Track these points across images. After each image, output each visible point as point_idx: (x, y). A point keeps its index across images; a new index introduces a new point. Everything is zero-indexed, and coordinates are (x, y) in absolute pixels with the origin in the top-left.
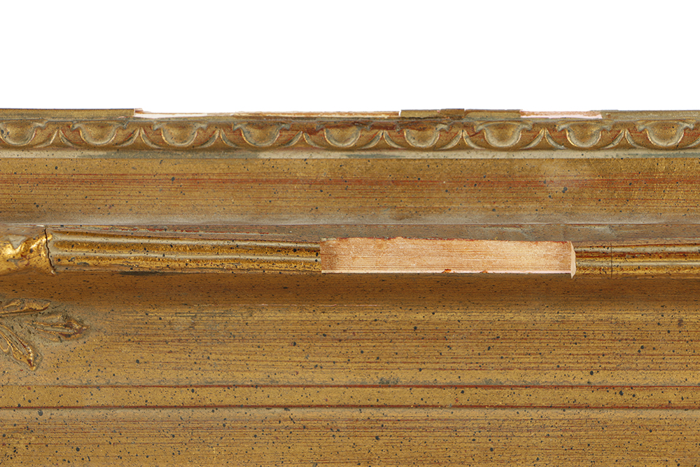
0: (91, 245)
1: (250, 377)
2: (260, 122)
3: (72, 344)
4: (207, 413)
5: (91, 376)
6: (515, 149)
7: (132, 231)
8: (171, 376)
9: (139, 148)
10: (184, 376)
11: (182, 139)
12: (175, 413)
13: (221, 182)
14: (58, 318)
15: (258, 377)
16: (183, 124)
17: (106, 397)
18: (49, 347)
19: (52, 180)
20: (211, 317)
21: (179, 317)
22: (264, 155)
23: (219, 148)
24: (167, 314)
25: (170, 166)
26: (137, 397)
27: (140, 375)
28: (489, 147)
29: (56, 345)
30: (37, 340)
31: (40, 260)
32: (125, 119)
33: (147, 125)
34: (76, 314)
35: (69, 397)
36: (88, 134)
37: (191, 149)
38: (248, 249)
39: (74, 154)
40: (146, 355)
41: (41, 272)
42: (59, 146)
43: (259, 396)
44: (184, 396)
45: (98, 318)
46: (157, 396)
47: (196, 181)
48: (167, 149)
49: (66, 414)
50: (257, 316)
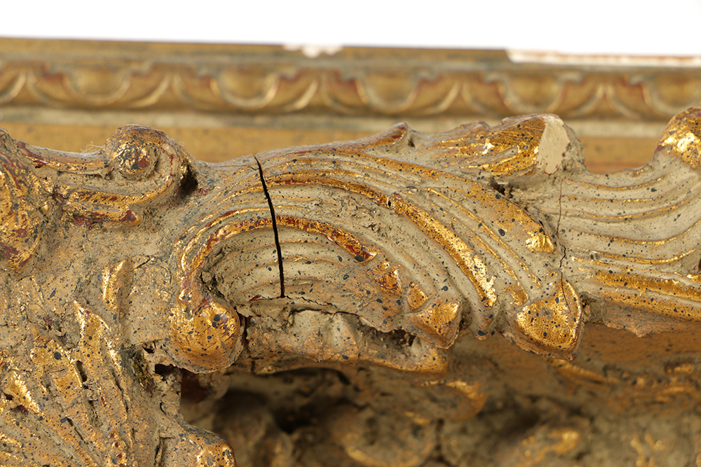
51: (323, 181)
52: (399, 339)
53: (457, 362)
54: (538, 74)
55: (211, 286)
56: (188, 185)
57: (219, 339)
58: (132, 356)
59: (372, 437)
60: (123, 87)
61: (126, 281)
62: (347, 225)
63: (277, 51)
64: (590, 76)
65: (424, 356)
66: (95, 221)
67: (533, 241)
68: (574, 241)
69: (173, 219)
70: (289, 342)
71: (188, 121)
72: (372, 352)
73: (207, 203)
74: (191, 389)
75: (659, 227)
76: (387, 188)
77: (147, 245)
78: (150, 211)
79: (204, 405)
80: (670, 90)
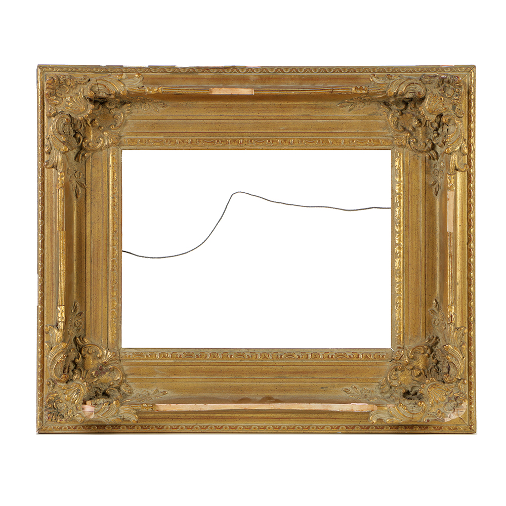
0: (169, 89)
1: (197, 114)
2: (198, 68)
3: (164, 108)
4: (189, 121)
5: (168, 114)
6: (245, 73)
7: (176, 87)
8: (182, 114)
9: (176, 73)
10: (185, 114)
11: (184, 71)
12: (183, 121)
13: (191, 79)
14: (162, 103)
15: (198, 114)
16: (184, 68)
17: (171, 118)
18: (161, 109)
19: (161, 78)
20: (190, 103)
21: (184, 103)
22: (199, 74)
23: (191, 73)
24: (181, 103)
25: (182, 76)
26: (176, 118)
27: (177, 114)
28: (240, 72)
29: (162, 108)
30: (158, 108)
31: (160, 91)
32: (174, 67)
33: (178, 68)
34: (165, 103)
35: (164, 118)
36: (167, 70)
37: (186, 73)
38: (196, 90)
39: (165, 74)
40: (178, 110)
41: (160, 94)
42: (162, 72)
43: (198, 118)
44: (185, 118)
45: (170, 104)
46: (180, 118)
47: (187, 79)
48: (181, 73)
49: (164, 121)
50: (198, 103)
51: (102, 80)
52: (110, 95)
53: (116, 97)
54: (126, 68)
55: (91, 90)
56: (89, 80)
57: (92, 95)
58: (84, 97)
59: (109, 105)
60: (84, 70)
61: (84, 90)
62: (104, 84)
63: (100, 66)
64: (131, 68)
65: (113, 96)
66: (81, 84)
67: (122, 85)
68: (126, 85)
69: (88, 84)
70: (99, 95)
71: (91, 73)
72: (107, 96)
73: (91, 82)
74: (91, 100)
75: (134, 84)
76: (108, 80)
77: (85, 86)
78: (86, 83)
79: (92, 102)
80: (139, 70)
